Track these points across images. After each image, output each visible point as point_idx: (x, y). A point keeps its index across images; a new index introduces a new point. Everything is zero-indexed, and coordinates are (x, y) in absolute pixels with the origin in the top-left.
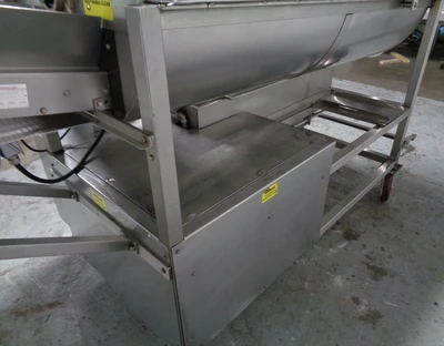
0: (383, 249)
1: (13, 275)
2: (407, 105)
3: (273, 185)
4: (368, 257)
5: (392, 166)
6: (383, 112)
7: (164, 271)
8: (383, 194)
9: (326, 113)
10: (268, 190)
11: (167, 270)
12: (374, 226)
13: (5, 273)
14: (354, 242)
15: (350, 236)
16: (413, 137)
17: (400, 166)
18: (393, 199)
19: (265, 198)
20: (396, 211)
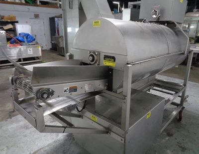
0: (183, 140)
1: (45, 150)
2: (185, 85)
3: (150, 112)
4: (178, 143)
5: (181, 107)
6: (177, 87)
7: (122, 140)
8: (179, 118)
9: (155, 88)
10: (148, 114)
11: (123, 139)
12: (178, 131)
13: (41, 149)
14: (171, 137)
15: (169, 135)
16: (188, 96)
17: (184, 107)
18: (183, 121)
19: (148, 117)
20: (185, 125)
